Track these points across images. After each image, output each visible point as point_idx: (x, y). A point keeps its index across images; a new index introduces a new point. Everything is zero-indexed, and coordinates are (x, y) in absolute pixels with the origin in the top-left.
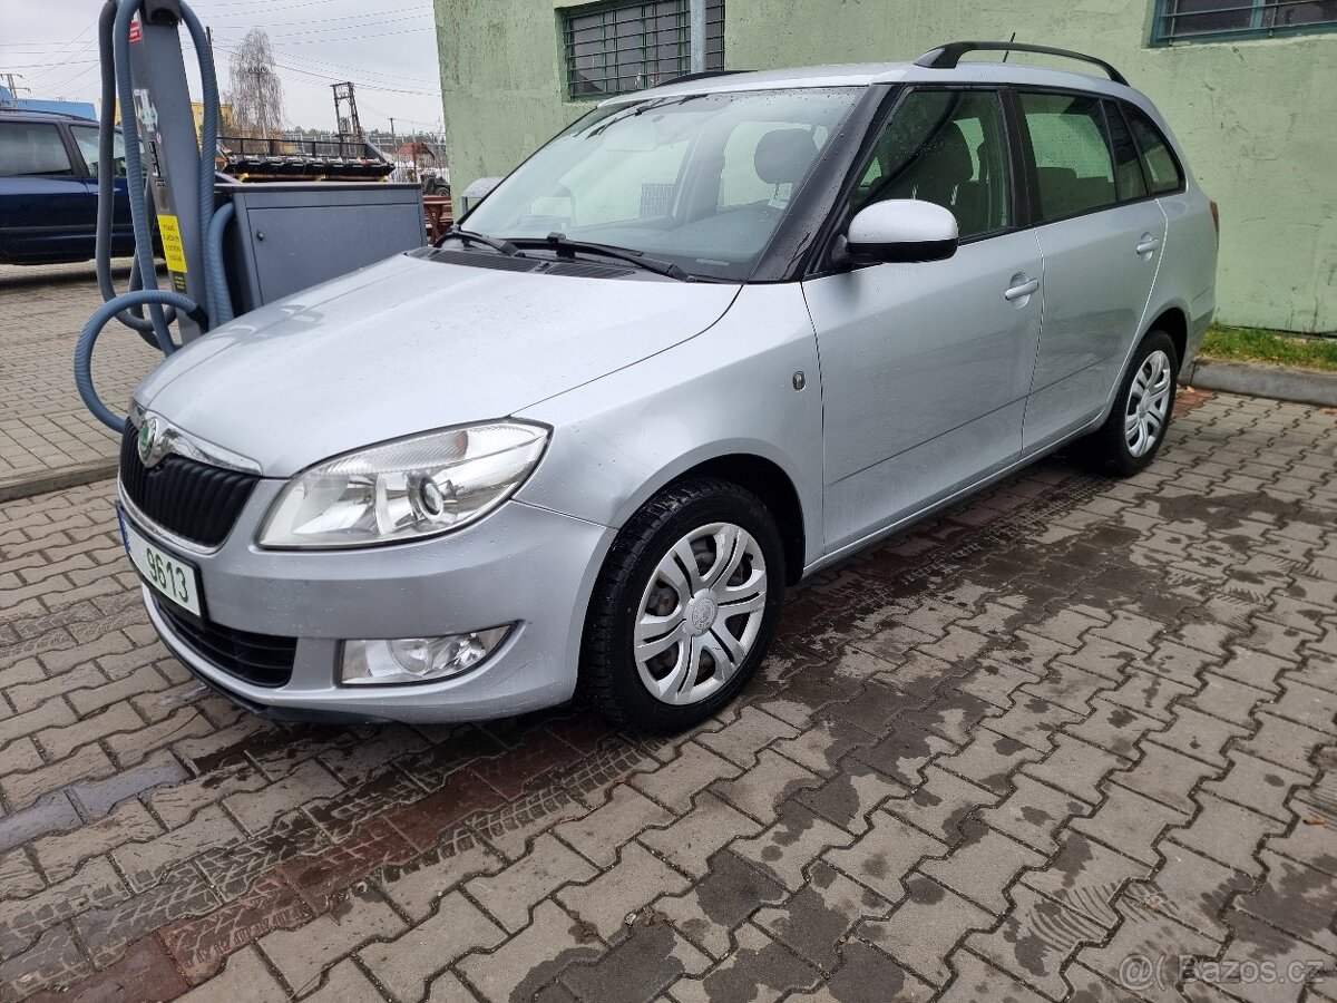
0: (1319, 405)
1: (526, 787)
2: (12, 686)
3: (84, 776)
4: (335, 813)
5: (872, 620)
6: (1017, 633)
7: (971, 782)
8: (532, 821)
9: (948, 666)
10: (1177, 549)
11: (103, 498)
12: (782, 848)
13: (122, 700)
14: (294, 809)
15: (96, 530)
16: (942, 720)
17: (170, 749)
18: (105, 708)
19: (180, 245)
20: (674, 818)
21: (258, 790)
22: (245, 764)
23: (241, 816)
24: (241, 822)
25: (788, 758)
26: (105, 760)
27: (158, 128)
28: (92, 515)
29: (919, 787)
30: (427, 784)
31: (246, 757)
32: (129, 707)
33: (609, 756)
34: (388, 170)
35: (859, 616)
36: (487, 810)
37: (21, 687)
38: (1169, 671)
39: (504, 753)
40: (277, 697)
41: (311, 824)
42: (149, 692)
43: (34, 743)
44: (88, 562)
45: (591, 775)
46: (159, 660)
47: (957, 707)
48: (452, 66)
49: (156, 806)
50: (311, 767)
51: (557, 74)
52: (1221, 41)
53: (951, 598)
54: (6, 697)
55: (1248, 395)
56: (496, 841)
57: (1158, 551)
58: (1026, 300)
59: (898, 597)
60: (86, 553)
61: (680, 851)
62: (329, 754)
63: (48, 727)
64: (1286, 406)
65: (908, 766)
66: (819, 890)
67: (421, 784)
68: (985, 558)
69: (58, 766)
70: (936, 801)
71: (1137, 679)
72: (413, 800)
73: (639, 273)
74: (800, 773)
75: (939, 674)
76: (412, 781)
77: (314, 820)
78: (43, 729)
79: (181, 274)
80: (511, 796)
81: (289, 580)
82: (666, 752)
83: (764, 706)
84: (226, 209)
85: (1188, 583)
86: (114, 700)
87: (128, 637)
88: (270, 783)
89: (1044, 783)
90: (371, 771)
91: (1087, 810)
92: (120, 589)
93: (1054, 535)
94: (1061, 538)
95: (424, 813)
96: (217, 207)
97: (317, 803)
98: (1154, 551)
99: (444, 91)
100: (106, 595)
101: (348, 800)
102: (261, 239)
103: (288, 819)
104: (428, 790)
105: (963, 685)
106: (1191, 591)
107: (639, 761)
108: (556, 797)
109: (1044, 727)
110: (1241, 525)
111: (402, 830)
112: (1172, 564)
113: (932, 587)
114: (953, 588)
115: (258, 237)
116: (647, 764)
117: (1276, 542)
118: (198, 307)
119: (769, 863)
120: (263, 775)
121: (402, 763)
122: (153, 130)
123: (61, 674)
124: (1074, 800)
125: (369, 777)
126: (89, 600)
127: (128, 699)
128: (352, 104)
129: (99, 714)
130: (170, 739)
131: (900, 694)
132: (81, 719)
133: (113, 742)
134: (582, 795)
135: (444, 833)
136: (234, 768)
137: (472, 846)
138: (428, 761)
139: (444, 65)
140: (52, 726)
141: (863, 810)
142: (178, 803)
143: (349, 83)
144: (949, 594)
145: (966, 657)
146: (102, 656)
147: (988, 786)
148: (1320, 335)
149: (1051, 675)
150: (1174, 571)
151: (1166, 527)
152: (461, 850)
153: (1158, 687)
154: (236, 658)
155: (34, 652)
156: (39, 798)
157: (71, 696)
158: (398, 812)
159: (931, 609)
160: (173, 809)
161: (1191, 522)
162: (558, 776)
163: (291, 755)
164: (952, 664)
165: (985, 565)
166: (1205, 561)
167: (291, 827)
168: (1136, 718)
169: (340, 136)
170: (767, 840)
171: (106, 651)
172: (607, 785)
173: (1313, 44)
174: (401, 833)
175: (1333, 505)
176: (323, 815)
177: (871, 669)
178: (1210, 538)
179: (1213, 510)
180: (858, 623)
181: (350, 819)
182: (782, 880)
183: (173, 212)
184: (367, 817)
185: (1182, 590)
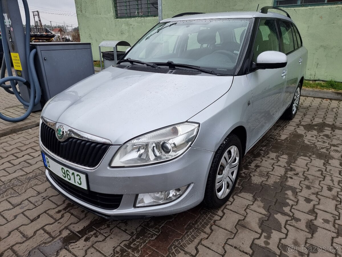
0: (323, 98)
1: (186, 229)
2: (3, 211)
3: (42, 242)
4: (132, 246)
5: (253, 165)
6: (291, 166)
7: (305, 213)
8: (194, 241)
9: (279, 178)
10: (314, 139)
11: (6, 142)
12: (269, 241)
13: (43, 213)
14: (118, 246)
15: (8, 153)
16: (287, 194)
17: (67, 229)
18: (39, 216)
19: (19, 62)
20: (234, 235)
21: (103, 240)
22: (95, 231)
23: (102, 250)
24: (103, 252)
25: (254, 211)
26: (47, 236)
27: (11, 26)
28: (5, 148)
29: (293, 216)
30: (156, 232)
31: (94, 229)
32: (47, 215)
33: (205, 216)
34: (53, 36)
35: (249, 164)
36: (178, 239)
37: (6, 211)
38: (333, 174)
39: (174, 218)
40: (115, 213)
41: (126, 251)
42: (51, 209)
43: (19, 232)
44: (10, 165)
45: (203, 223)
46: (50, 197)
47: (289, 190)
48: (79, 7)
49: (72, 250)
50: (116, 230)
51: (112, 11)
52: (291, 8)
53: (269, 157)
54: (2, 215)
55: (306, 96)
56: (186, 249)
57: (310, 140)
58: (284, 77)
59: (256, 158)
60: (8, 162)
61: (241, 245)
62: (120, 224)
63: (22, 225)
64: (316, 99)
65: (287, 209)
66: (285, 253)
67: (154, 232)
68: (270, 145)
69: (31, 239)
70: (300, 220)
71: (327, 177)
72: (154, 238)
73: (203, 73)
74: (260, 216)
75: (279, 180)
76: (151, 231)
77: (126, 249)
78: (20, 226)
79: (20, 71)
80: (183, 233)
81: (123, 177)
82: (220, 213)
83: (239, 195)
84: (34, 51)
85: (322, 148)
86: (41, 213)
87: (35, 190)
88: (106, 237)
89: (323, 211)
90: (136, 229)
91: (337, 218)
92: (25, 173)
93: (283, 137)
94: (285, 138)
95: (160, 242)
96: (31, 50)
97: (124, 242)
98: (309, 140)
99: (77, 14)
100: (21, 176)
101: (134, 240)
102: (45, 60)
103: (118, 249)
104: (157, 234)
105: (287, 183)
106: (324, 150)
107: (214, 217)
108: (196, 231)
109: (313, 194)
110: (324, 131)
111: (155, 249)
112: (316, 143)
113: (262, 154)
114: (267, 154)
115: (44, 59)
116: (217, 218)
117: (335, 136)
118: (27, 81)
119: (267, 246)
120: (102, 234)
121: (145, 225)
122: (9, 26)
123: (18, 205)
124: (333, 215)
125: (137, 231)
126: (16, 178)
127: (45, 212)
128: (39, 17)
129: (37, 219)
130: (66, 225)
131: (272, 187)
132: (32, 221)
133: (47, 228)
134: (204, 230)
135: (169, 248)
136: (92, 233)
137: (180, 252)
138: (152, 224)
139: (77, 7)
140: (23, 225)
141: (283, 225)
142: (79, 248)
143: (37, 11)
144: (268, 156)
145: (283, 175)
146: (29, 198)
147: (310, 214)
148: (315, 81)
149: (306, 178)
150: (318, 145)
151: (308, 133)
152: (177, 254)
153: (333, 179)
154: (98, 201)
155: (5, 198)
156: (30, 252)
157: (25, 213)
158: (152, 243)
159: (266, 161)
160: (78, 251)
161: (313, 131)
162: (194, 224)
163: (108, 226)
164: (280, 177)
165: (271, 147)
166: (322, 142)
167: (120, 253)
168: (334, 189)
169: (36, 26)
170: (263, 239)
171: (30, 196)
172: (209, 226)
173: (313, 9)
174: (156, 250)
175: (341, 124)
176: (128, 246)
177: (261, 181)
178: (320, 136)
179: (316, 128)
180: (249, 167)
181: (138, 246)
182: (274, 252)
183: (16, 52)
184: (142, 246)
185: (322, 150)
